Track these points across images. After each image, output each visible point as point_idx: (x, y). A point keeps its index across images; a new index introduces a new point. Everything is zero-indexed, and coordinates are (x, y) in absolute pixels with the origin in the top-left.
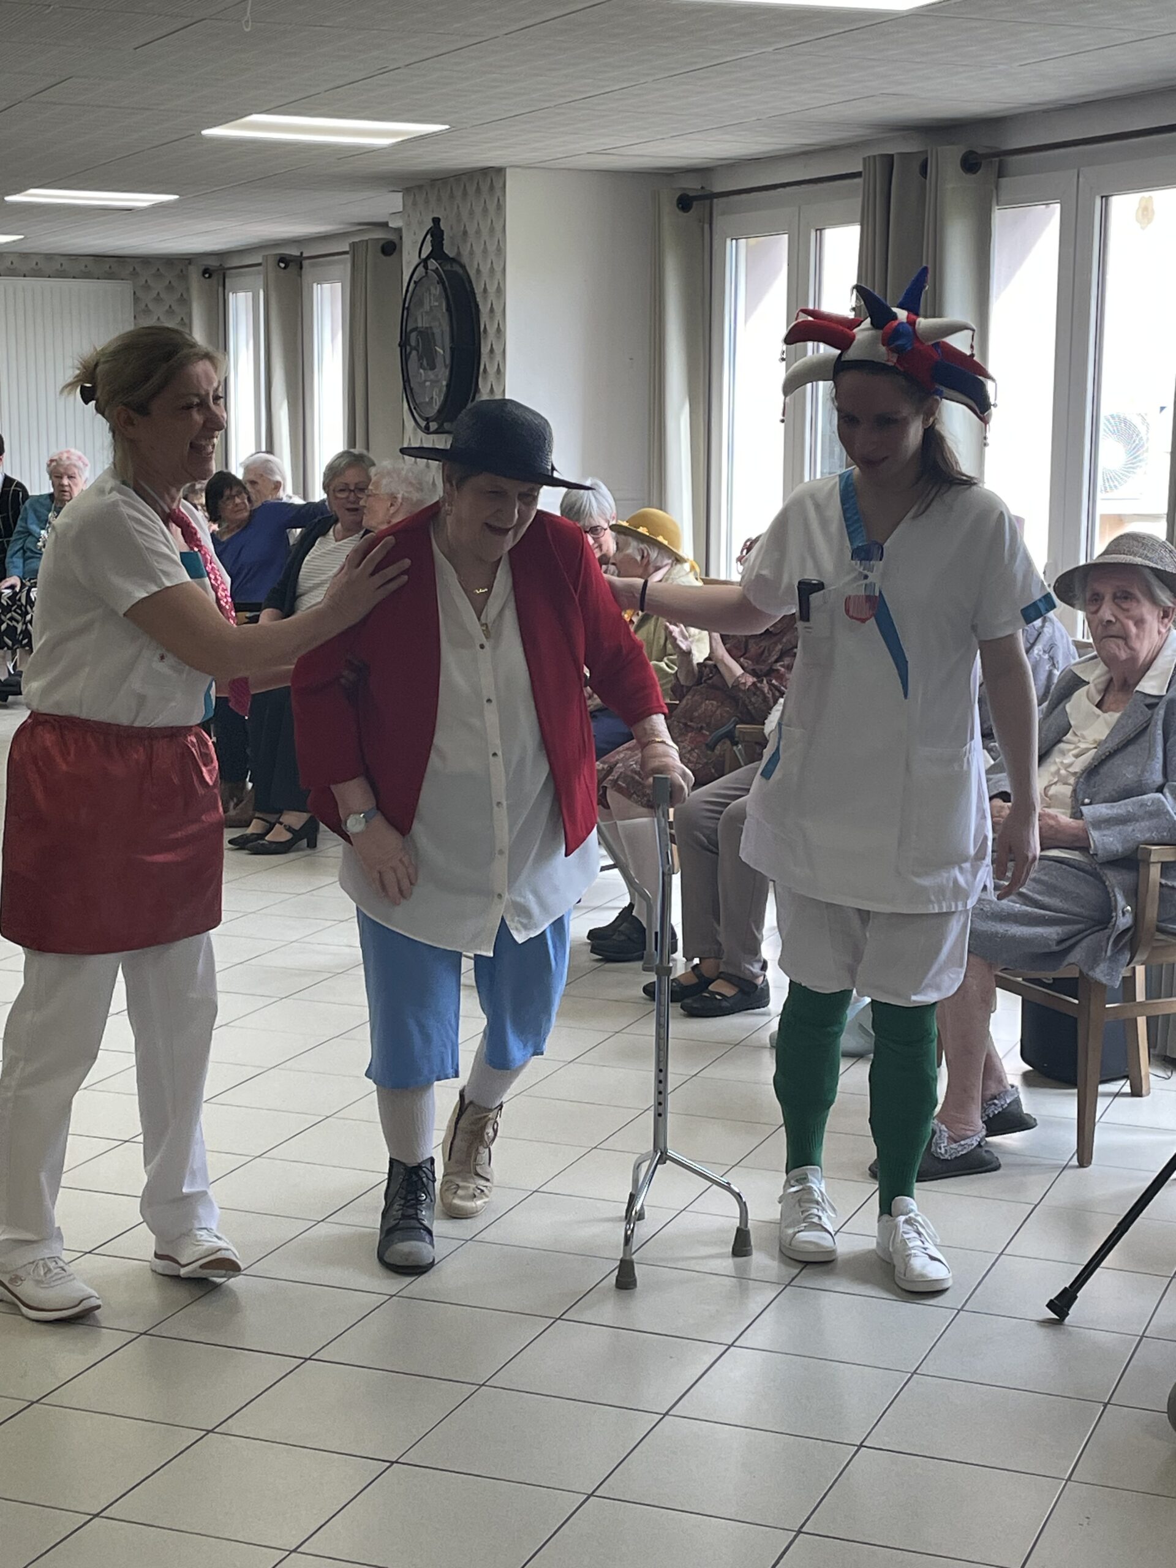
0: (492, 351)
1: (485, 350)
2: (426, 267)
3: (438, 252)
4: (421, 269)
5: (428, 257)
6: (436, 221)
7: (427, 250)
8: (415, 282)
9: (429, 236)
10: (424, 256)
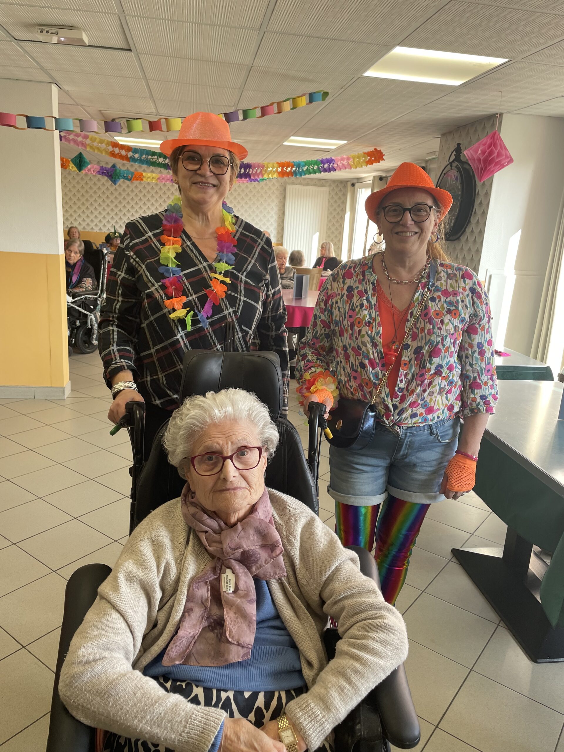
0: (481, 203)
1: (477, 203)
2: (451, 166)
3: (458, 158)
4: (449, 166)
5: (453, 161)
6: (459, 145)
7: (453, 157)
8: (445, 174)
9: (454, 153)
10: (451, 161)
